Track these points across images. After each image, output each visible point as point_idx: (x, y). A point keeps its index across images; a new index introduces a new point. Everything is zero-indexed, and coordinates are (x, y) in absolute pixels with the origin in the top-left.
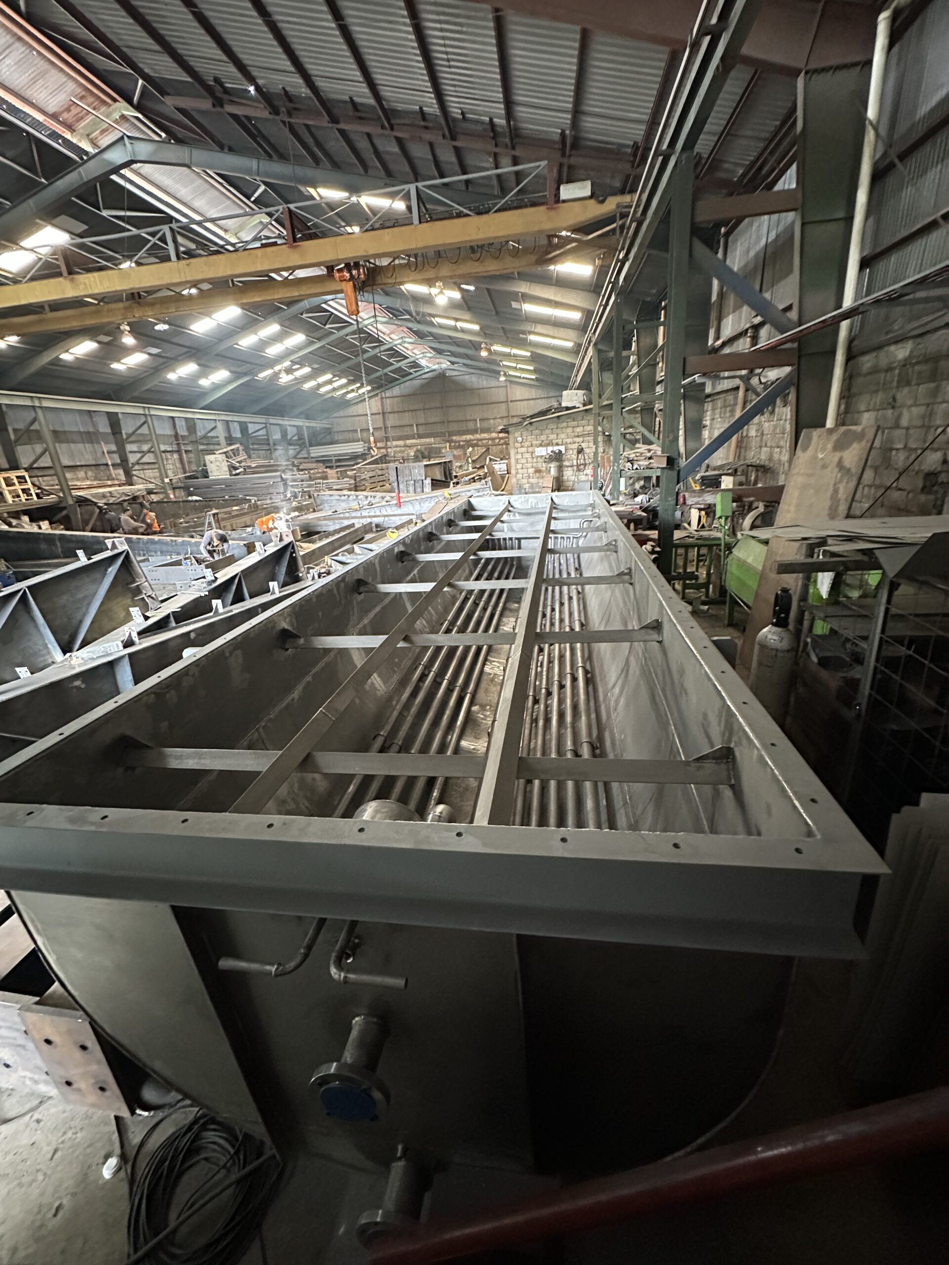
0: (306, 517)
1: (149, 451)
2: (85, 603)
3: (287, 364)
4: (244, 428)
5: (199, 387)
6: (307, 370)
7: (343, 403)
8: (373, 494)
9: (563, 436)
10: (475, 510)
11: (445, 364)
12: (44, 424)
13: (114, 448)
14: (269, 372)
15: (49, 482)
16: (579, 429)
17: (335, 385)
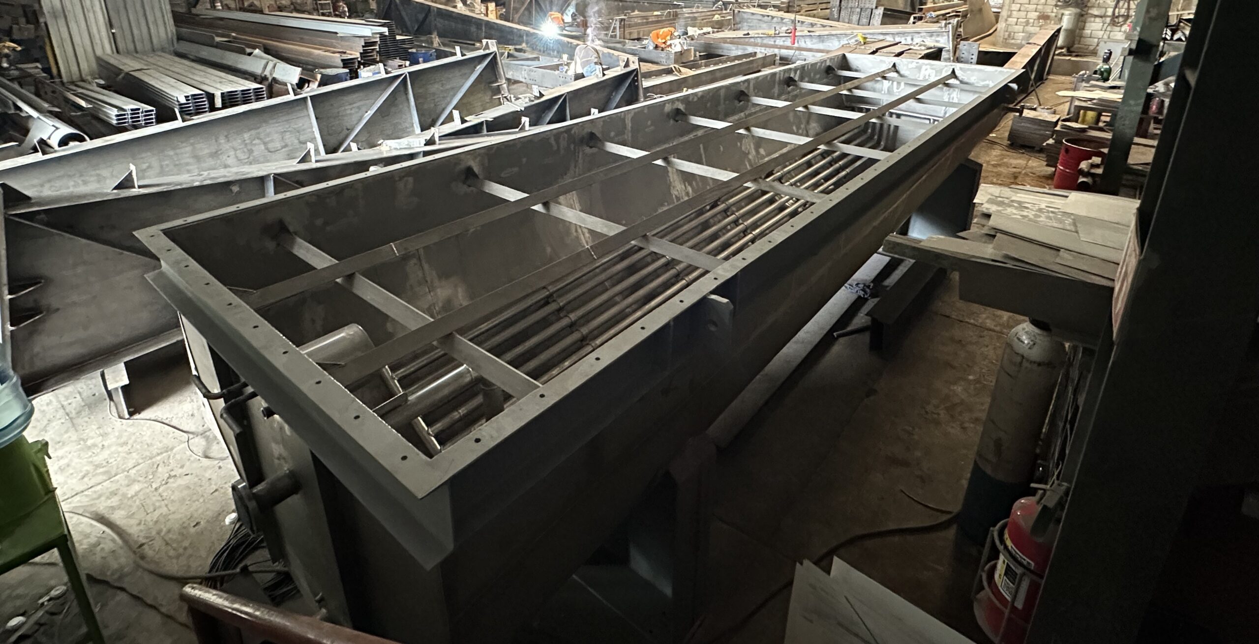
0: (716, 35)
2: (452, 93)
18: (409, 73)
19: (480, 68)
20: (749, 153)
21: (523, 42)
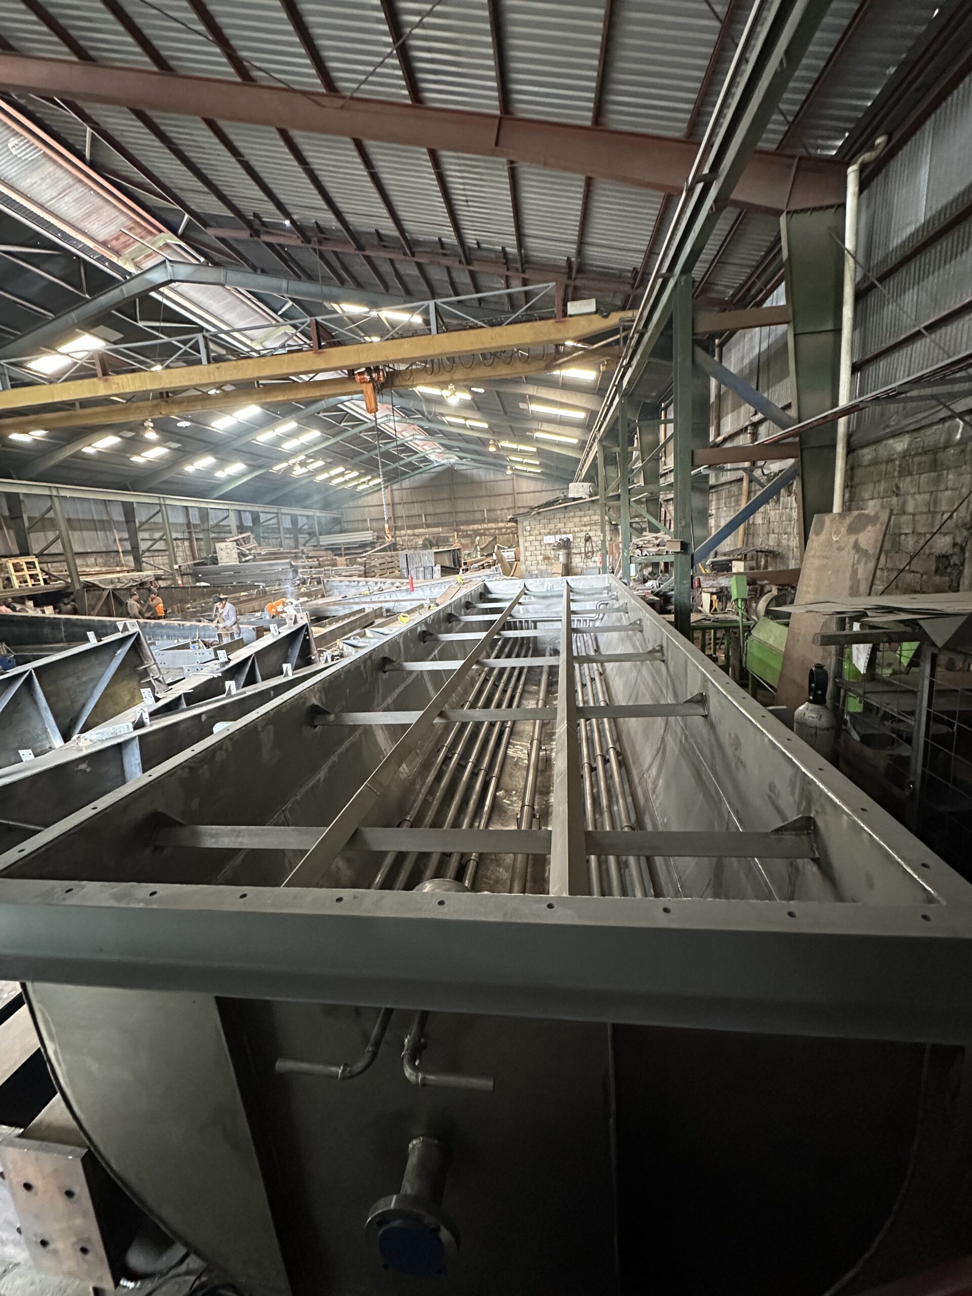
0: (315, 602)
1: (161, 539)
2: (91, 685)
3: (302, 458)
4: (256, 519)
5: (215, 478)
6: (320, 463)
7: (354, 495)
8: (383, 580)
9: (570, 525)
10: (490, 593)
11: (452, 459)
12: (60, 513)
13: (126, 535)
14: (284, 465)
15: (57, 568)
16: (586, 519)
17: (347, 477)
18: (35, 669)
19: (122, 653)
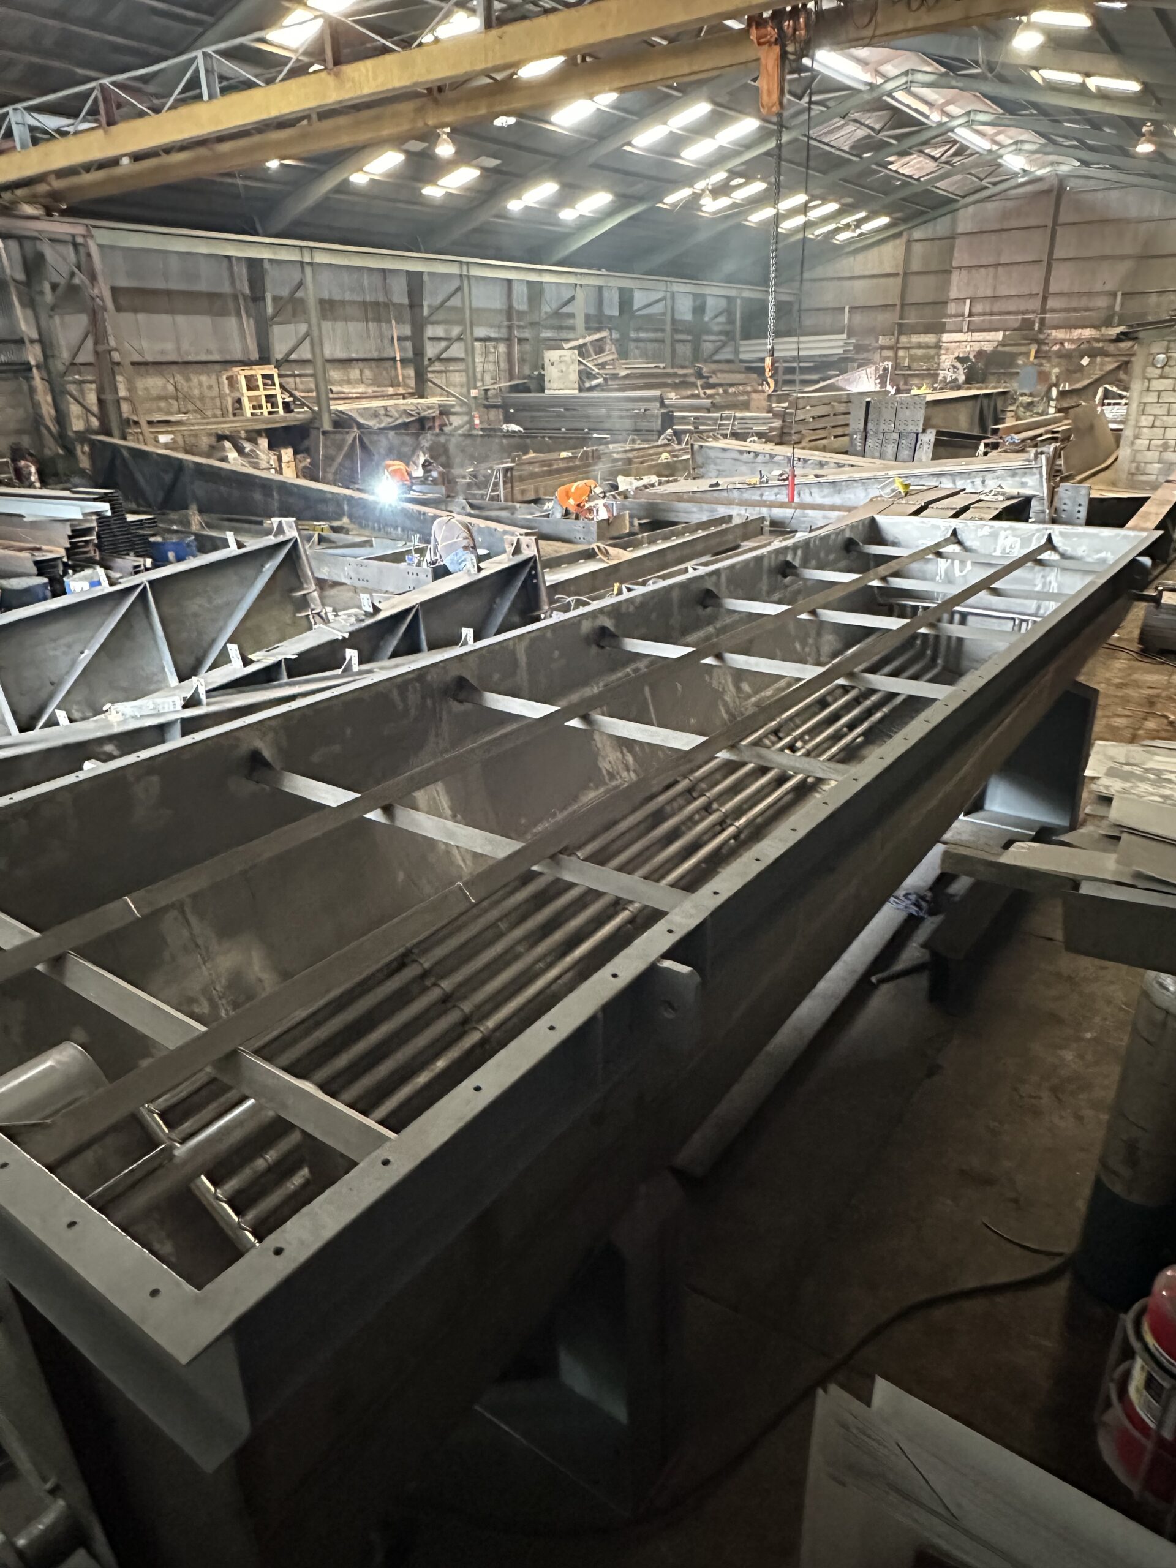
1: (458, 338)
2: (223, 612)
3: (720, 176)
4: (625, 300)
5: (558, 223)
6: (758, 187)
12: (312, 291)
13: (407, 331)
14: (684, 193)
17: (813, 215)
18: (151, 582)
19: (270, 567)
20: (724, 691)
21: (343, 514)
